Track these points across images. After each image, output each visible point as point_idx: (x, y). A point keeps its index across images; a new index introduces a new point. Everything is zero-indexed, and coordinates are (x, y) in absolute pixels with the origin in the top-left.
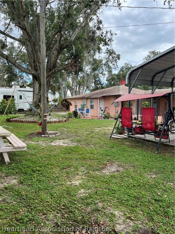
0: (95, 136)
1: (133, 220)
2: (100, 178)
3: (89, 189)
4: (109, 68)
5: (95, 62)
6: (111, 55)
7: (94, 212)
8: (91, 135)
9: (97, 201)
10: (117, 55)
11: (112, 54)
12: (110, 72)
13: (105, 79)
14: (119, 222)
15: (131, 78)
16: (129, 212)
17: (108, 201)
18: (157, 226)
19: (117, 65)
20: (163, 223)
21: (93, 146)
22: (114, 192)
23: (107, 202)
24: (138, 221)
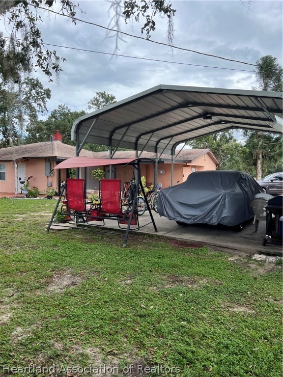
0: (18, 230)
1: (117, 354)
2: (46, 302)
3: (30, 324)
4: (31, 110)
5: (5, 95)
6: (34, 89)
7: (52, 360)
8: (9, 229)
9: (52, 341)
10: (45, 90)
11: (36, 86)
12: (33, 116)
13: (25, 128)
14: (96, 364)
15: (79, 131)
16: (108, 344)
17: (71, 335)
18: (151, 352)
19: (45, 106)
20: (158, 346)
21: (18, 248)
22: (76, 319)
23: (70, 337)
24: (123, 353)
